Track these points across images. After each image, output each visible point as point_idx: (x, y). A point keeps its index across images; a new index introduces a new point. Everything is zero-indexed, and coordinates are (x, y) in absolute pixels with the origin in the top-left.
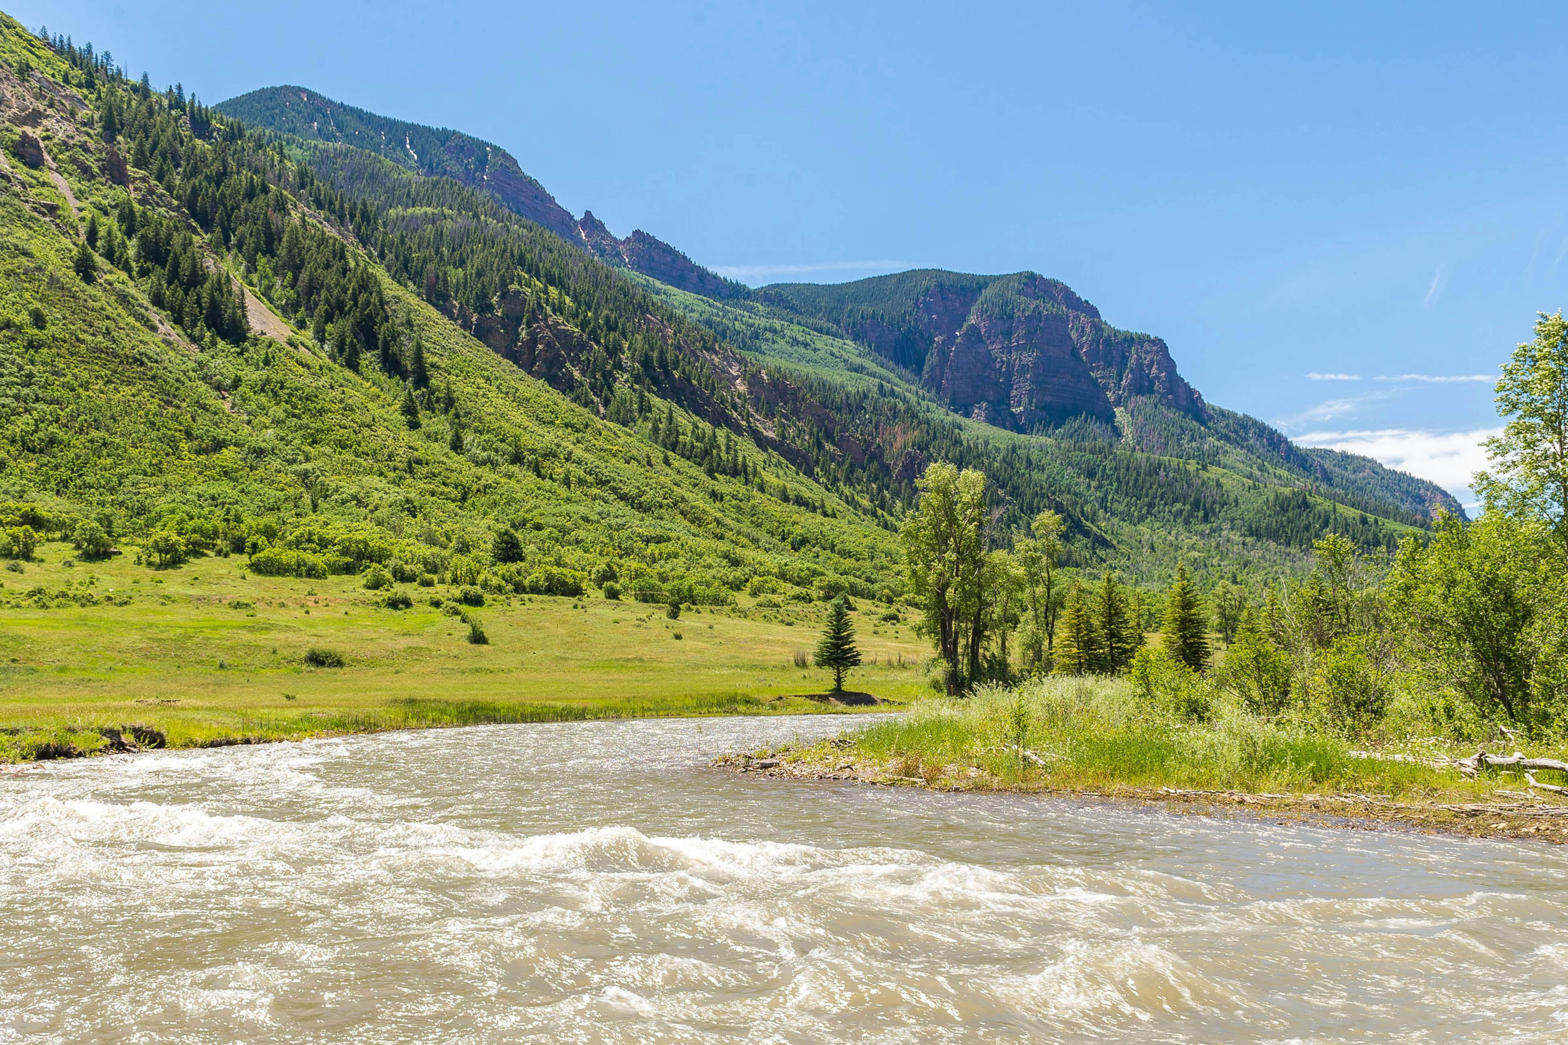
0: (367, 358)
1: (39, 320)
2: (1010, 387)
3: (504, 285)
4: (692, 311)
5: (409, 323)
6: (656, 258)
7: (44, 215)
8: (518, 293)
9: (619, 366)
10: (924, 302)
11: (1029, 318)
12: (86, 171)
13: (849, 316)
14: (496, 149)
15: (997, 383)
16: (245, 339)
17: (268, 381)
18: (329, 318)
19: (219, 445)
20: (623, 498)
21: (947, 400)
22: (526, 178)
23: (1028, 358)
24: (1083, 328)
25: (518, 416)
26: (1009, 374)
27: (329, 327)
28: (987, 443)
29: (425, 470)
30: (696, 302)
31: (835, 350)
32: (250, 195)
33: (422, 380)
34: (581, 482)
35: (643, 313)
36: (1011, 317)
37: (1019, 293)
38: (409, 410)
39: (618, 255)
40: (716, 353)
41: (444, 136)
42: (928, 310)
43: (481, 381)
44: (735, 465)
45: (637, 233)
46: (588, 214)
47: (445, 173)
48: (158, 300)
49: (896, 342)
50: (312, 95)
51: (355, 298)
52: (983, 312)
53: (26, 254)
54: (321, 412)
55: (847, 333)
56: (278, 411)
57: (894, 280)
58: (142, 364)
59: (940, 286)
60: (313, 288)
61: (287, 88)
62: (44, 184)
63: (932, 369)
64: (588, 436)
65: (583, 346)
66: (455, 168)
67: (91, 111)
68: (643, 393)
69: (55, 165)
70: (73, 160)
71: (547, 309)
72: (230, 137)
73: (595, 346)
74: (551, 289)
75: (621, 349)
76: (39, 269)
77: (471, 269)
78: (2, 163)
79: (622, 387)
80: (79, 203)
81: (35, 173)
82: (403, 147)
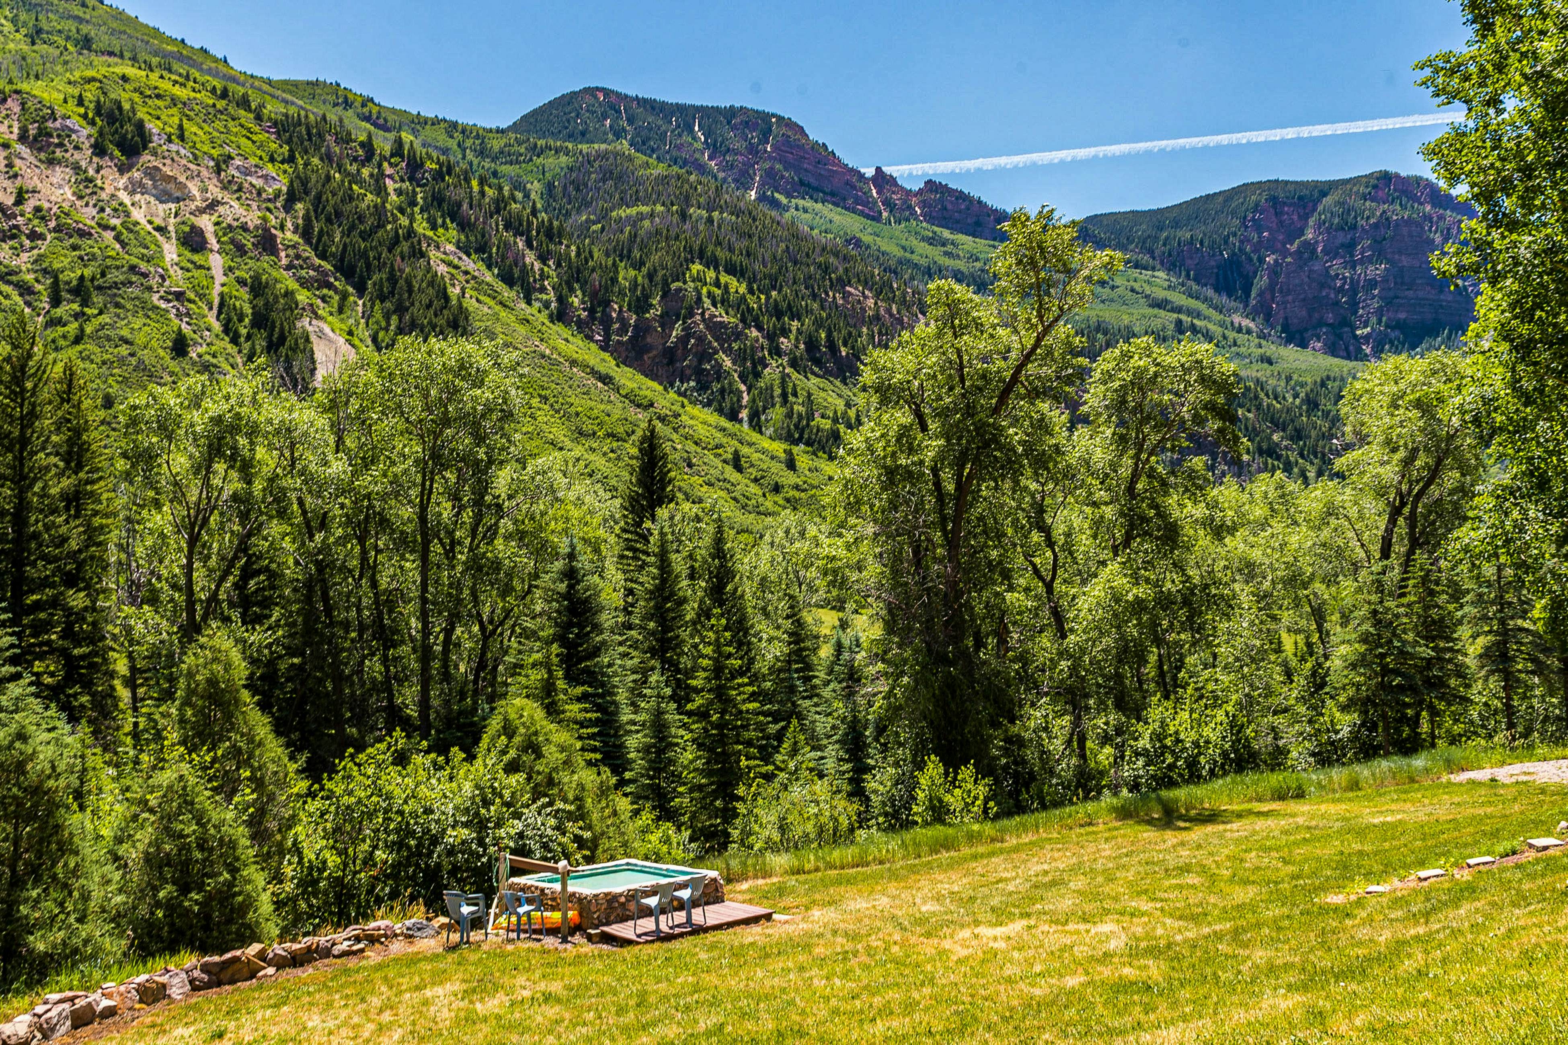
2: (1354, 306)
3: (666, 284)
4: (977, 259)
6: (949, 207)
7: (169, 301)
8: (679, 290)
9: (776, 352)
10: (1253, 219)
11: (1376, 226)
12: (241, 250)
13: (1164, 245)
14: (780, 119)
15: (1337, 303)
21: (1279, 328)
22: (810, 142)
23: (1377, 270)
24: (1448, 229)
26: (1354, 290)
28: (1289, 378)
30: (987, 249)
31: (1136, 286)
36: (1354, 227)
37: (1364, 198)
39: (910, 208)
41: (731, 113)
42: (1259, 229)
45: (929, 183)
46: (878, 169)
47: (729, 150)
49: (1218, 267)
50: (607, 92)
52: (1320, 224)
55: (1162, 263)
57: (1221, 199)
59: (1273, 200)
61: (587, 90)
62: (201, 267)
63: (1261, 294)
65: (738, 335)
66: (738, 144)
67: (282, 184)
68: (795, 375)
69: (216, 247)
70: (232, 241)
71: (707, 303)
72: (439, 176)
73: (755, 333)
74: (724, 278)
75: (785, 332)
76: (132, 355)
77: (645, 270)
78: (171, 252)
79: (771, 373)
80: (224, 279)
81: (196, 257)
82: (691, 130)
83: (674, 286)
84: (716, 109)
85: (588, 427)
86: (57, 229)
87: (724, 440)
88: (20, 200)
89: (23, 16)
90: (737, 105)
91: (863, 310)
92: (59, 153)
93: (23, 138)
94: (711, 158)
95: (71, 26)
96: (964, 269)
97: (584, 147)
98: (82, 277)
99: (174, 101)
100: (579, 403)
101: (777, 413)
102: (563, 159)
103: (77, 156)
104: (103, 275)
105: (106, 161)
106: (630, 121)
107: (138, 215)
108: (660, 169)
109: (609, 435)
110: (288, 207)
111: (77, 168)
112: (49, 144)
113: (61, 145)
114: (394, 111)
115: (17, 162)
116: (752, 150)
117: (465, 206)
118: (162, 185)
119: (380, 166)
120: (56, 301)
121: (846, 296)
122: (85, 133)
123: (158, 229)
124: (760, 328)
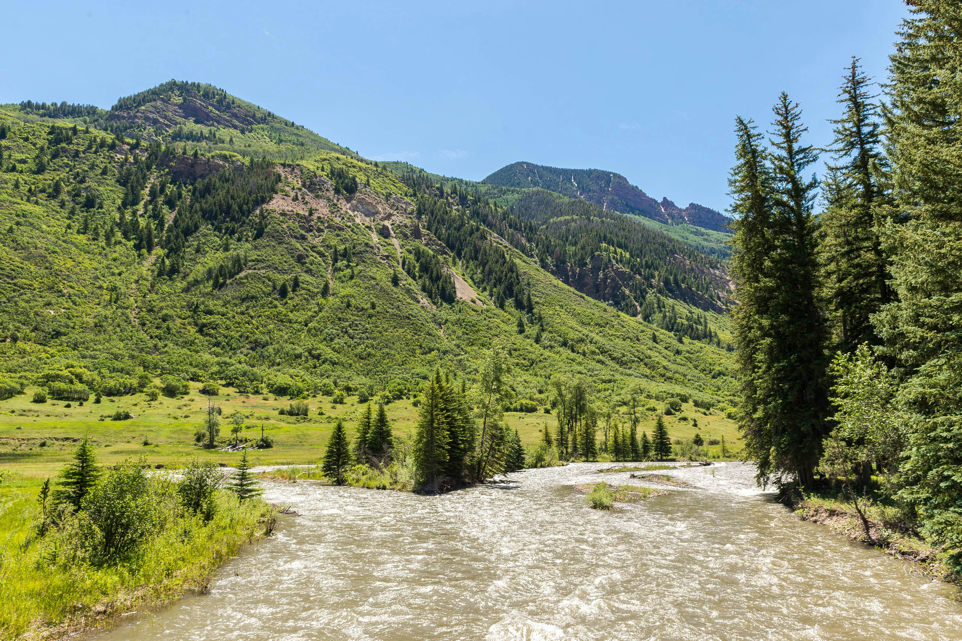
0: (510, 302)
1: (373, 306)
3: (592, 252)
4: (721, 242)
5: (529, 284)
6: (703, 216)
7: (384, 260)
8: (599, 255)
9: (651, 286)
12: (405, 236)
14: (615, 175)
16: (454, 301)
17: (459, 320)
18: (495, 286)
19: (431, 350)
20: (613, 359)
22: (630, 186)
25: (573, 323)
27: (494, 290)
29: (517, 353)
32: (472, 233)
33: (530, 309)
34: (593, 353)
35: (673, 254)
38: (521, 325)
39: (682, 217)
40: (718, 269)
41: (590, 172)
43: (557, 308)
44: (705, 333)
45: (692, 205)
46: (665, 198)
47: (590, 190)
48: (424, 289)
50: (528, 164)
51: (506, 276)
53: (374, 279)
54: (477, 331)
56: (460, 333)
58: (409, 318)
60: (490, 272)
61: (518, 163)
62: (390, 244)
64: (607, 329)
65: (631, 278)
66: (595, 187)
67: (413, 207)
68: (662, 298)
69: (394, 235)
70: (401, 232)
71: (614, 262)
72: (475, 202)
73: (638, 277)
74: (619, 250)
75: (653, 277)
76: (377, 284)
77: (579, 246)
78: (375, 238)
79: (651, 296)
80: (401, 250)
81: (387, 240)
82: (570, 181)
83: (597, 253)
84: (583, 171)
85: (586, 321)
86: (328, 227)
87: (644, 328)
88: (311, 214)
89: (273, 135)
90: (593, 168)
91: (684, 265)
92: (320, 193)
93: (304, 185)
94: (581, 195)
95: (294, 138)
96: (715, 247)
97: (526, 190)
98: (345, 249)
99: (361, 169)
100: (579, 309)
101: (657, 316)
102: (516, 196)
103: (328, 194)
104: (354, 248)
105: (341, 197)
106: (541, 178)
107: (358, 221)
108: (566, 199)
109: (596, 324)
110: (419, 218)
111: (329, 200)
112: (315, 189)
113: (320, 189)
114: (433, 175)
115: (306, 197)
116: (602, 190)
117: (490, 217)
118: (366, 207)
119: (447, 199)
120: (335, 260)
121: (675, 258)
122: (330, 183)
123: (367, 227)
124: (640, 274)
